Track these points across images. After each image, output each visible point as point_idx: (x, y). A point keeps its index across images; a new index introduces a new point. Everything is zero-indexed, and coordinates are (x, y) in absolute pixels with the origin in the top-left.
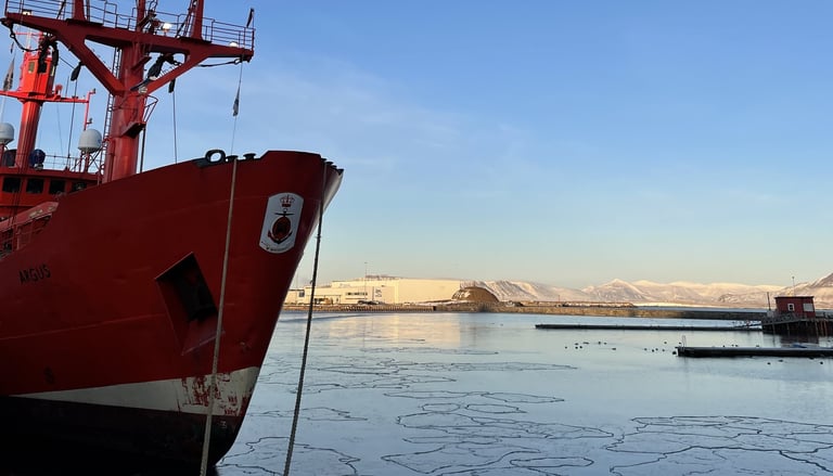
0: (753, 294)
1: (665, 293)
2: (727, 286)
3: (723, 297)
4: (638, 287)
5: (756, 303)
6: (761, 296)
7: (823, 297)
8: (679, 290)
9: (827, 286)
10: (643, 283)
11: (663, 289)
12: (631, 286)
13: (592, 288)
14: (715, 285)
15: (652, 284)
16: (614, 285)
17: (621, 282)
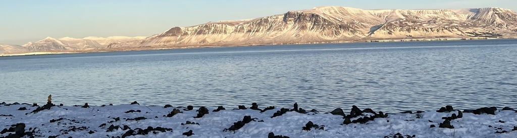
0: (128, 42)
1: (79, 44)
2: (117, 38)
3: (111, 45)
4: (62, 41)
5: (129, 47)
6: (132, 43)
7: (164, 42)
8: (88, 42)
9: (167, 36)
10: (66, 39)
11: (78, 42)
12: (57, 41)
13: (31, 43)
14: (111, 38)
15: (72, 39)
16: (46, 41)
17: (51, 38)
